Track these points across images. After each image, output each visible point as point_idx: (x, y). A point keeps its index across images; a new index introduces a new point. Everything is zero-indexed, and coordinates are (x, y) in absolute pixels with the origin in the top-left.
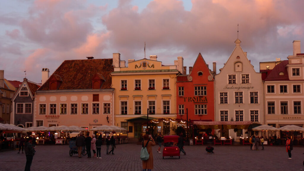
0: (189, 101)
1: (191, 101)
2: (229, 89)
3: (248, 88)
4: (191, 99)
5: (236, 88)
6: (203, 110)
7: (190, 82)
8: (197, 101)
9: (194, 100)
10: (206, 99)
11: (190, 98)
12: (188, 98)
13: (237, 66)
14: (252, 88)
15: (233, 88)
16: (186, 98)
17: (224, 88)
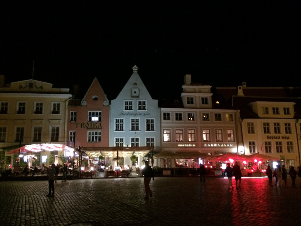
0: (81, 127)
1: (84, 127)
2: (125, 115)
3: (145, 115)
4: (85, 125)
5: (132, 114)
6: (96, 137)
7: (84, 106)
8: (91, 127)
9: (87, 126)
10: (101, 125)
11: (83, 124)
12: (80, 124)
13: (134, 92)
14: (149, 115)
15: (129, 115)
16: (78, 124)
17: (120, 115)
